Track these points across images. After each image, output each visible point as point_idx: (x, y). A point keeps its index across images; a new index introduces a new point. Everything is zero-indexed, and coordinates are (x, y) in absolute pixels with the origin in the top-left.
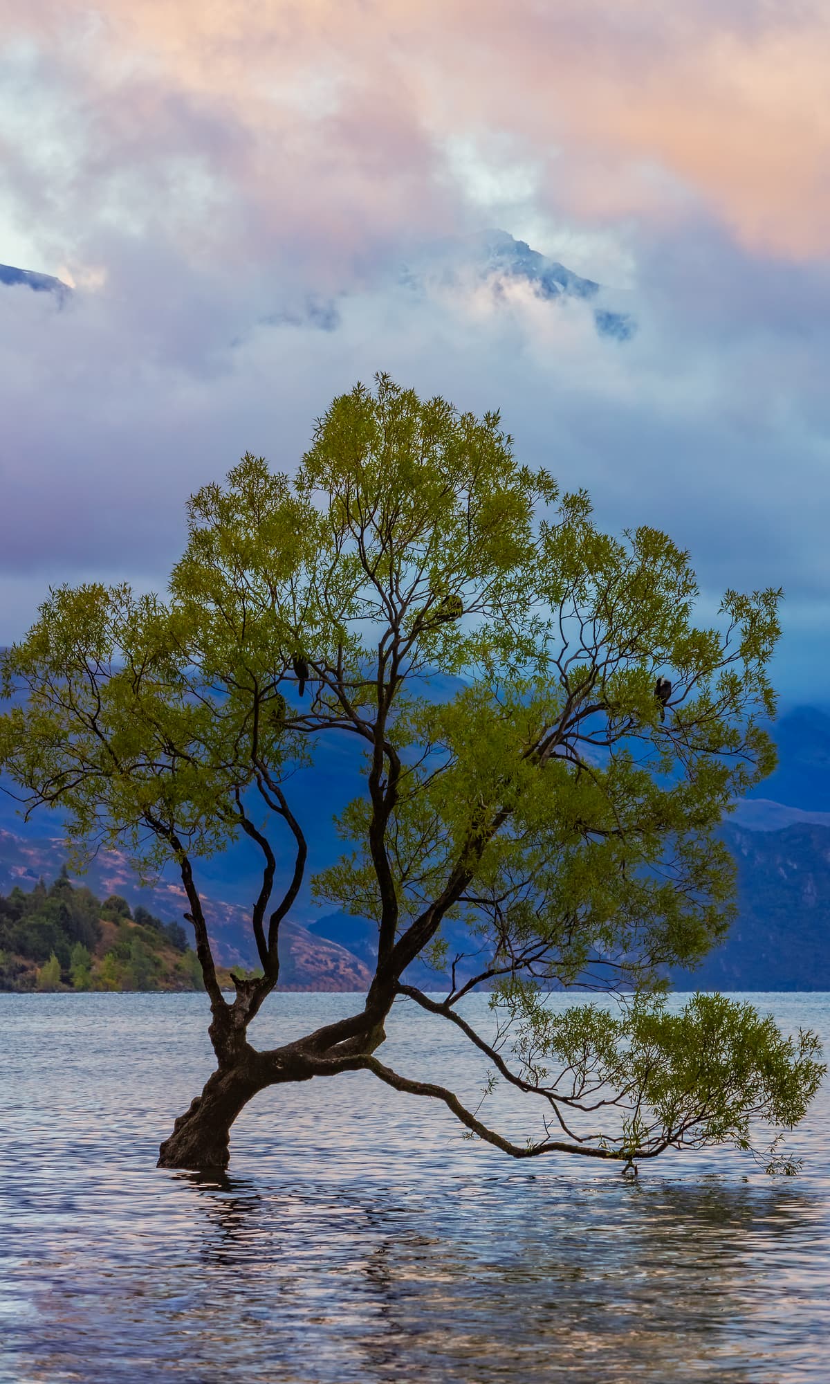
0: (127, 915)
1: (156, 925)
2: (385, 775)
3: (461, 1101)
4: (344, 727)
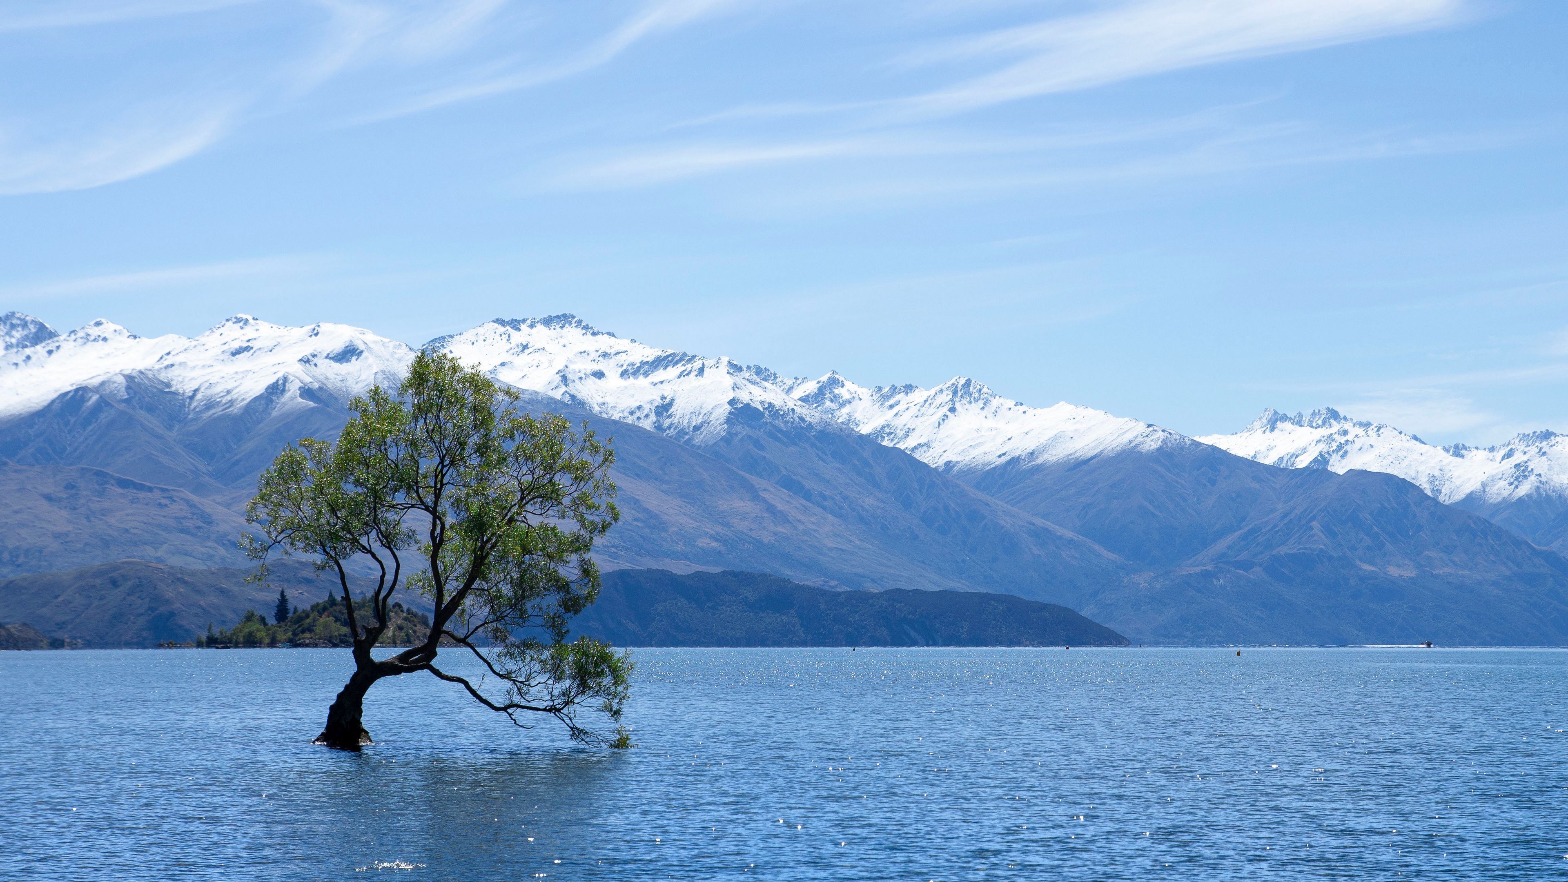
0: (402, 611)
1: (415, 615)
2: (438, 531)
3: (471, 684)
4: (419, 508)
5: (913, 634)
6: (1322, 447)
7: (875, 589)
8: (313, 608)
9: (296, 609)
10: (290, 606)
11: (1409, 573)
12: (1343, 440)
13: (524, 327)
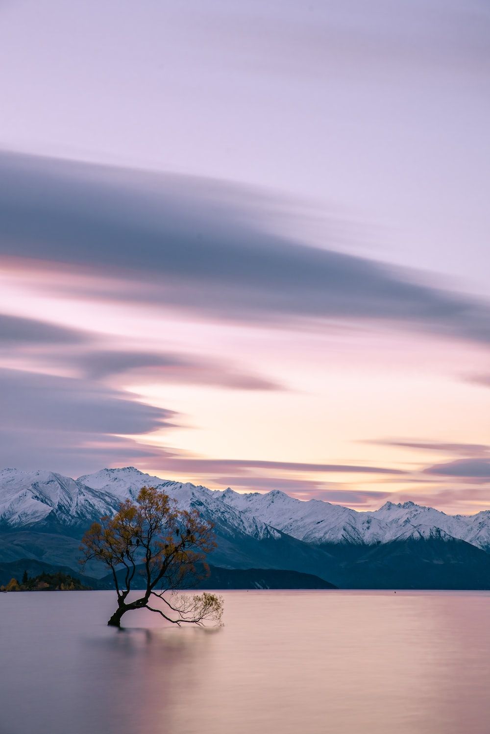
3: (163, 613)
5: (258, 585)
6: (408, 516)
7: (244, 569)
8: (37, 577)
9: (30, 578)
10: (28, 576)
11: (441, 563)
12: (416, 513)
13: (115, 472)
